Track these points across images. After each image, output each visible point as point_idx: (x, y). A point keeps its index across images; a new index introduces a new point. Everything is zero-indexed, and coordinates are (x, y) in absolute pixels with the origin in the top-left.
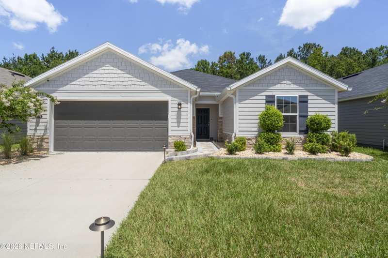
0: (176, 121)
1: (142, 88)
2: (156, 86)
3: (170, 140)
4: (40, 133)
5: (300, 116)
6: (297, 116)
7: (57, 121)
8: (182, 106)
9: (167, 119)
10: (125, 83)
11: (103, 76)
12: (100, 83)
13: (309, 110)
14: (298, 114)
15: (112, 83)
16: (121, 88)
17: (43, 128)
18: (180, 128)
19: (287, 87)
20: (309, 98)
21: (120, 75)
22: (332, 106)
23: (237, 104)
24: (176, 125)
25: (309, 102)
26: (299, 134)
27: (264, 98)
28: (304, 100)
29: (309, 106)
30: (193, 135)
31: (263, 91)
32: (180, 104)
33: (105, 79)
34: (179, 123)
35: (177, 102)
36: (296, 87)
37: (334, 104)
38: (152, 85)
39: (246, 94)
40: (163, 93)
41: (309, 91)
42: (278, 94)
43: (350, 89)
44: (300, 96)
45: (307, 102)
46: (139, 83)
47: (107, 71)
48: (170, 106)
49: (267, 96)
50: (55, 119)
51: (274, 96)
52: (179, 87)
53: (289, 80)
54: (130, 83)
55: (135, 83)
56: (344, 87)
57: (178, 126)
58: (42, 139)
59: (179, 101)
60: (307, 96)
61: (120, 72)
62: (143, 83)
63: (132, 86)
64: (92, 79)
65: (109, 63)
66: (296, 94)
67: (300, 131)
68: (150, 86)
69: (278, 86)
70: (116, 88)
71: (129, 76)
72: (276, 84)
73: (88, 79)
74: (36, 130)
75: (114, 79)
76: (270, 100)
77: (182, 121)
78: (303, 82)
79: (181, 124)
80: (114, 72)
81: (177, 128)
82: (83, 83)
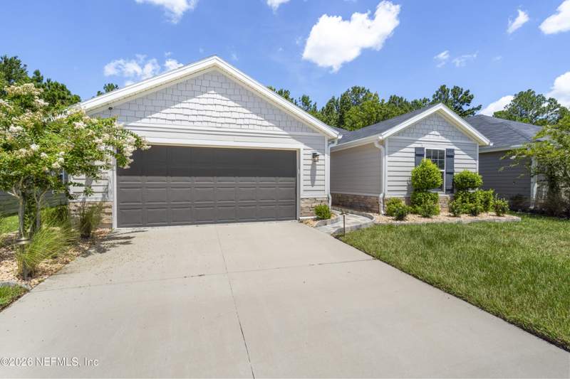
0: (309, 178)
1: (263, 130)
2: (283, 129)
3: (302, 204)
4: (95, 198)
5: (447, 173)
7: (123, 178)
8: (318, 157)
9: (295, 176)
10: (240, 121)
11: (206, 107)
12: (201, 118)
13: (455, 165)
14: (444, 171)
15: (218, 120)
16: (234, 128)
17: (101, 189)
18: (315, 188)
19: (436, 139)
20: (456, 152)
21: (231, 109)
22: (474, 162)
24: (309, 183)
25: (455, 157)
26: (446, 193)
27: (413, 150)
28: (450, 154)
29: (455, 161)
30: (330, 197)
31: (413, 142)
32: (315, 155)
33: (209, 113)
34: (313, 180)
35: (310, 152)
36: (443, 139)
37: (476, 160)
38: (279, 127)
39: (396, 144)
40: (294, 138)
41: (456, 144)
42: (427, 147)
43: (491, 144)
44: (447, 150)
45: (452, 157)
46: (260, 123)
47: (211, 101)
48: (302, 157)
49: (416, 148)
50: (117, 175)
51: (423, 149)
52: (313, 131)
53: (437, 131)
54: (247, 121)
55: (254, 122)
56: (486, 141)
57: (313, 185)
59: (314, 151)
60: (453, 150)
61: (231, 103)
62: (266, 123)
63: (251, 127)
65: (214, 88)
66: (443, 148)
67: (447, 190)
68: (276, 128)
69: (427, 137)
70: (226, 128)
71: (245, 110)
72: (425, 135)
73: (180, 111)
75: (222, 114)
76: (419, 154)
77: (317, 178)
78: (450, 133)
79: (316, 183)
80: (225, 103)
81: (310, 188)
82: (172, 117)
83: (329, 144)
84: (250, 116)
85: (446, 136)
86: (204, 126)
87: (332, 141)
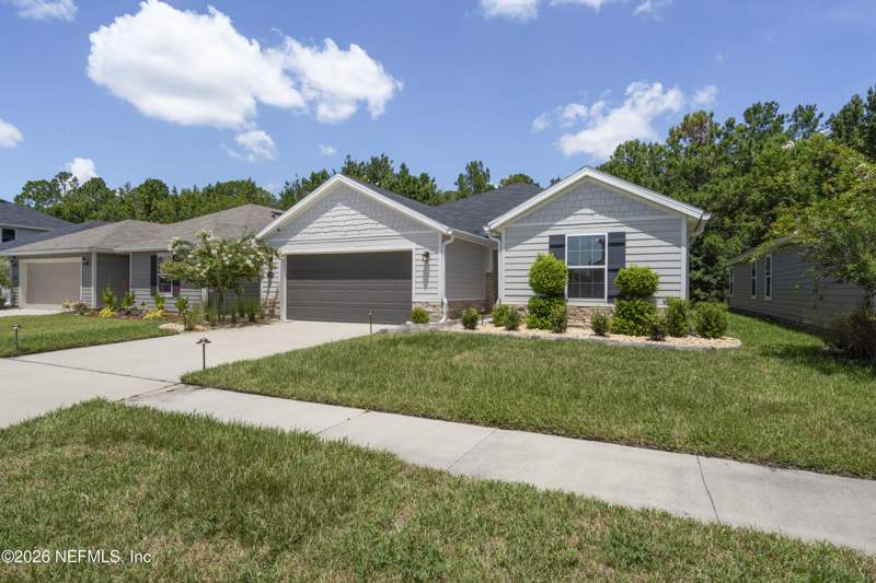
0: (422, 280)
1: (379, 233)
2: (397, 229)
3: (415, 308)
4: (272, 296)
5: (609, 270)
6: (603, 270)
7: (290, 281)
8: (431, 257)
9: (411, 278)
10: (359, 228)
11: (335, 219)
12: (331, 229)
13: (628, 258)
14: (606, 267)
16: (355, 234)
17: (275, 289)
18: (428, 291)
19: (587, 219)
20: (628, 237)
21: (354, 217)
22: (676, 249)
23: (504, 251)
24: (422, 285)
25: (628, 244)
26: (609, 302)
27: (547, 240)
28: (618, 242)
29: (627, 251)
30: (445, 301)
31: (546, 228)
32: (425, 255)
33: (337, 224)
34: (426, 282)
35: (423, 252)
36: (603, 219)
37: (679, 246)
38: (392, 228)
39: (518, 234)
40: (406, 238)
41: (629, 224)
42: (569, 233)
43: (707, 217)
44: (610, 235)
45: (623, 244)
46: (375, 226)
47: (339, 213)
48: (414, 257)
49: (551, 237)
50: (288, 278)
51: (563, 236)
52: (424, 229)
53: (590, 207)
54: (365, 227)
55: (371, 226)
56: (694, 212)
57: (426, 288)
58: (274, 304)
59: (426, 250)
60: (623, 234)
61: (353, 212)
62: (380, 226)
63: (368, 231)
64: (323, 225)
65: (341, 201)
66: (604, 232)
67: (609, 297)
68: (390, 230)
69: (571, 220)
70: (350, 235)
71: (364, 217)
72: (566, 216)
73: (318, 225)
74: (268, 292)
75: (348, 223)
76: (557, 245)
77: (430, 279)
78: (616, 209)
79: (430, 285)
80: (347, 213)
81: (423, 291)
82: (314, 231)
83: (443, 241)
84: (367, 221)
85: (608, 214)
86: (334, 236)
87: (446, 237)
